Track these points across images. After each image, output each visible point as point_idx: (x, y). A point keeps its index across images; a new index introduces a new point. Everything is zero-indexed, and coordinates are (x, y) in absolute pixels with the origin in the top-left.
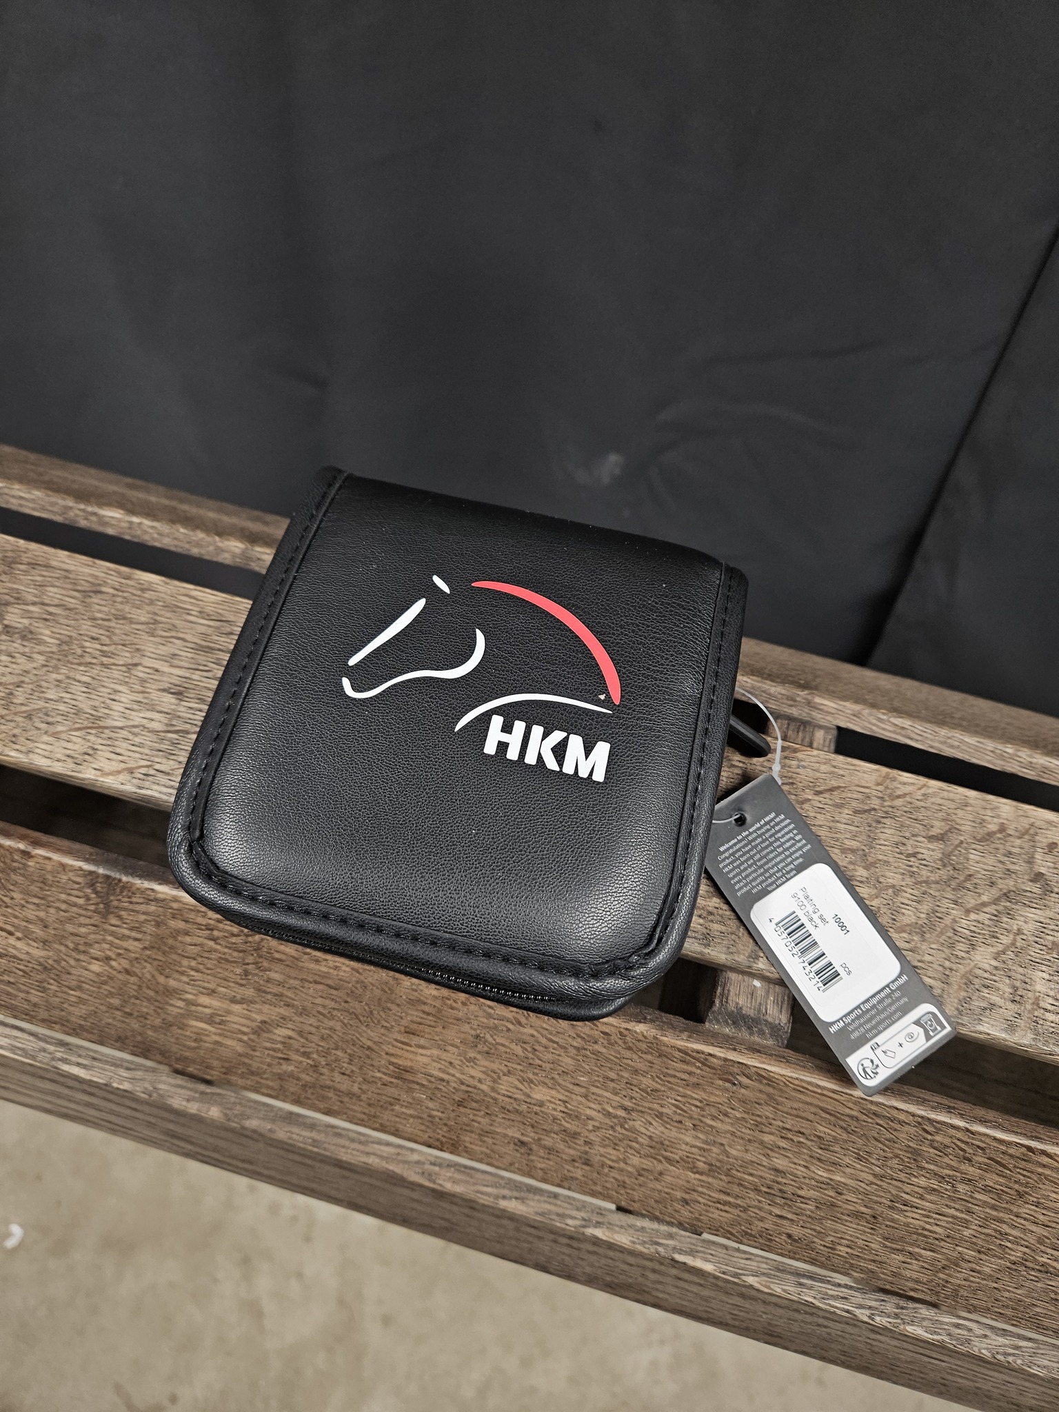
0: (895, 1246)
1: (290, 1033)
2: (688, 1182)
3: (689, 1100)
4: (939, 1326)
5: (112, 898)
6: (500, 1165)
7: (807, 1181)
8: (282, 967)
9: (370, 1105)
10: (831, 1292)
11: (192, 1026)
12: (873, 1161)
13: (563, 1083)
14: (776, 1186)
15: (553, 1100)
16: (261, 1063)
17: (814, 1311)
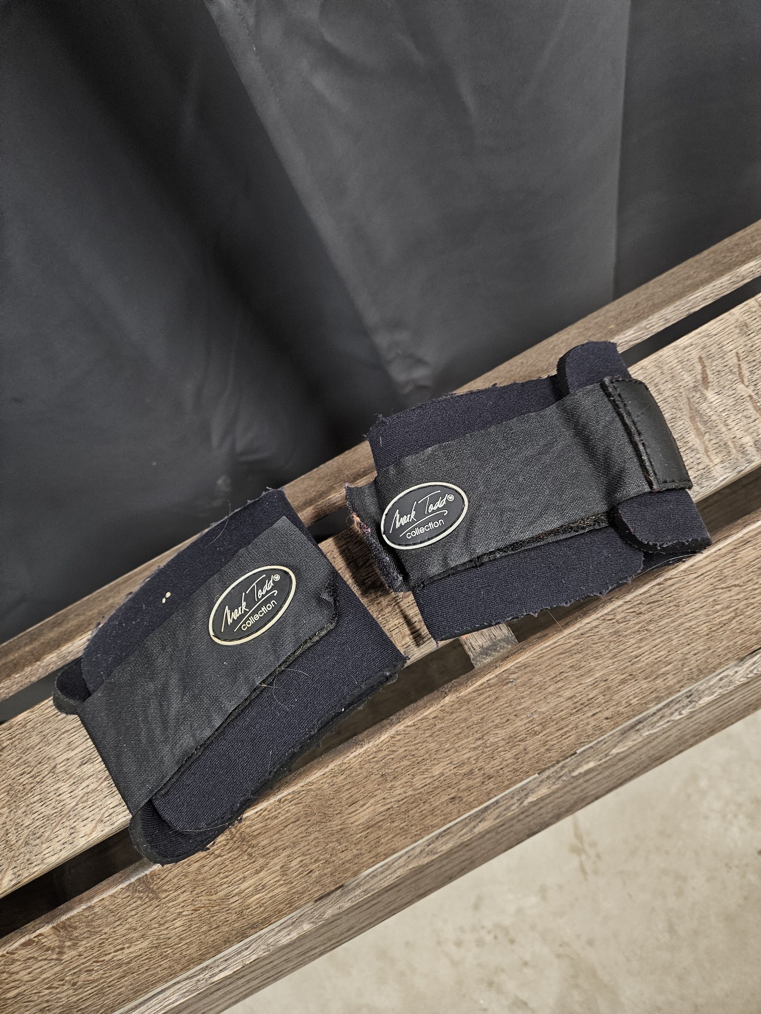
0: (653, 678)
1: (299, 859)
2: (540, 741)
3: (501, 708)
4: (713, 688)
5: (151, 886)
6: (454, 817)
7: (587, 689)
8: (263, 835)
9: (370, 852)
10: (653, 721)
11: (252, 903)
12: (604, 653)
13: (441, 756)
14: (578, 705)
15: (445, 767)
16: (301, 885)
17: (655, 736)
